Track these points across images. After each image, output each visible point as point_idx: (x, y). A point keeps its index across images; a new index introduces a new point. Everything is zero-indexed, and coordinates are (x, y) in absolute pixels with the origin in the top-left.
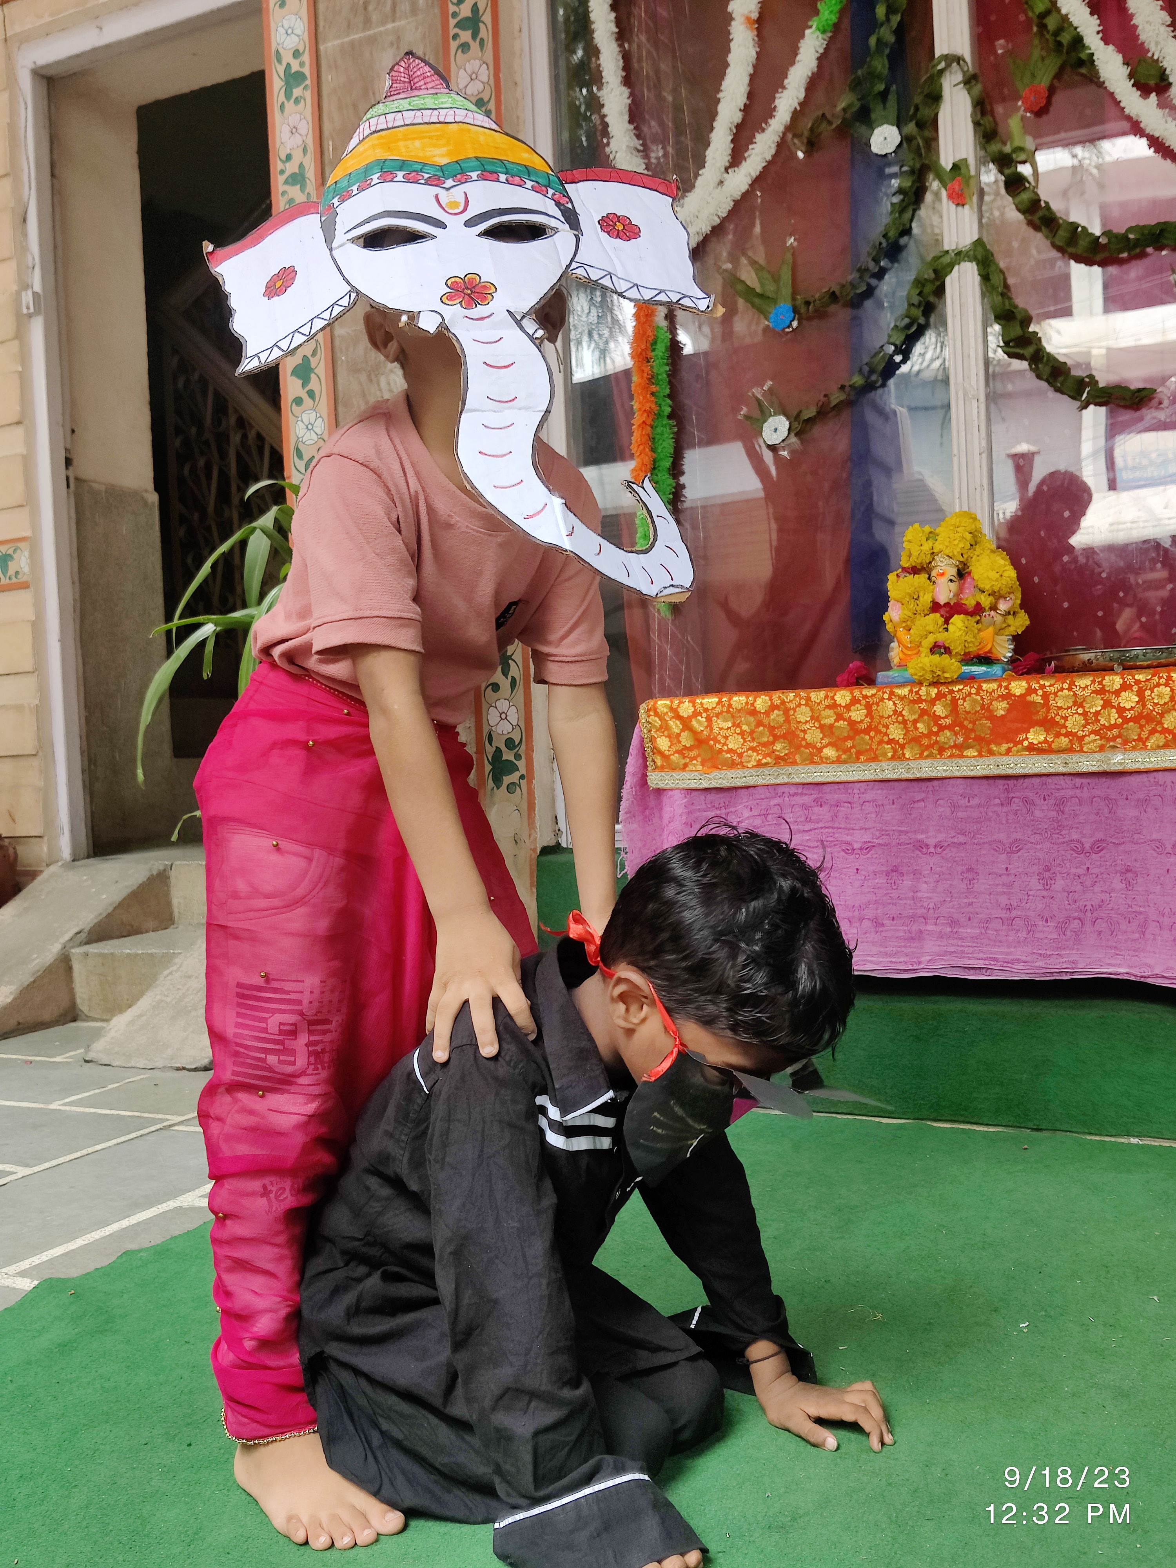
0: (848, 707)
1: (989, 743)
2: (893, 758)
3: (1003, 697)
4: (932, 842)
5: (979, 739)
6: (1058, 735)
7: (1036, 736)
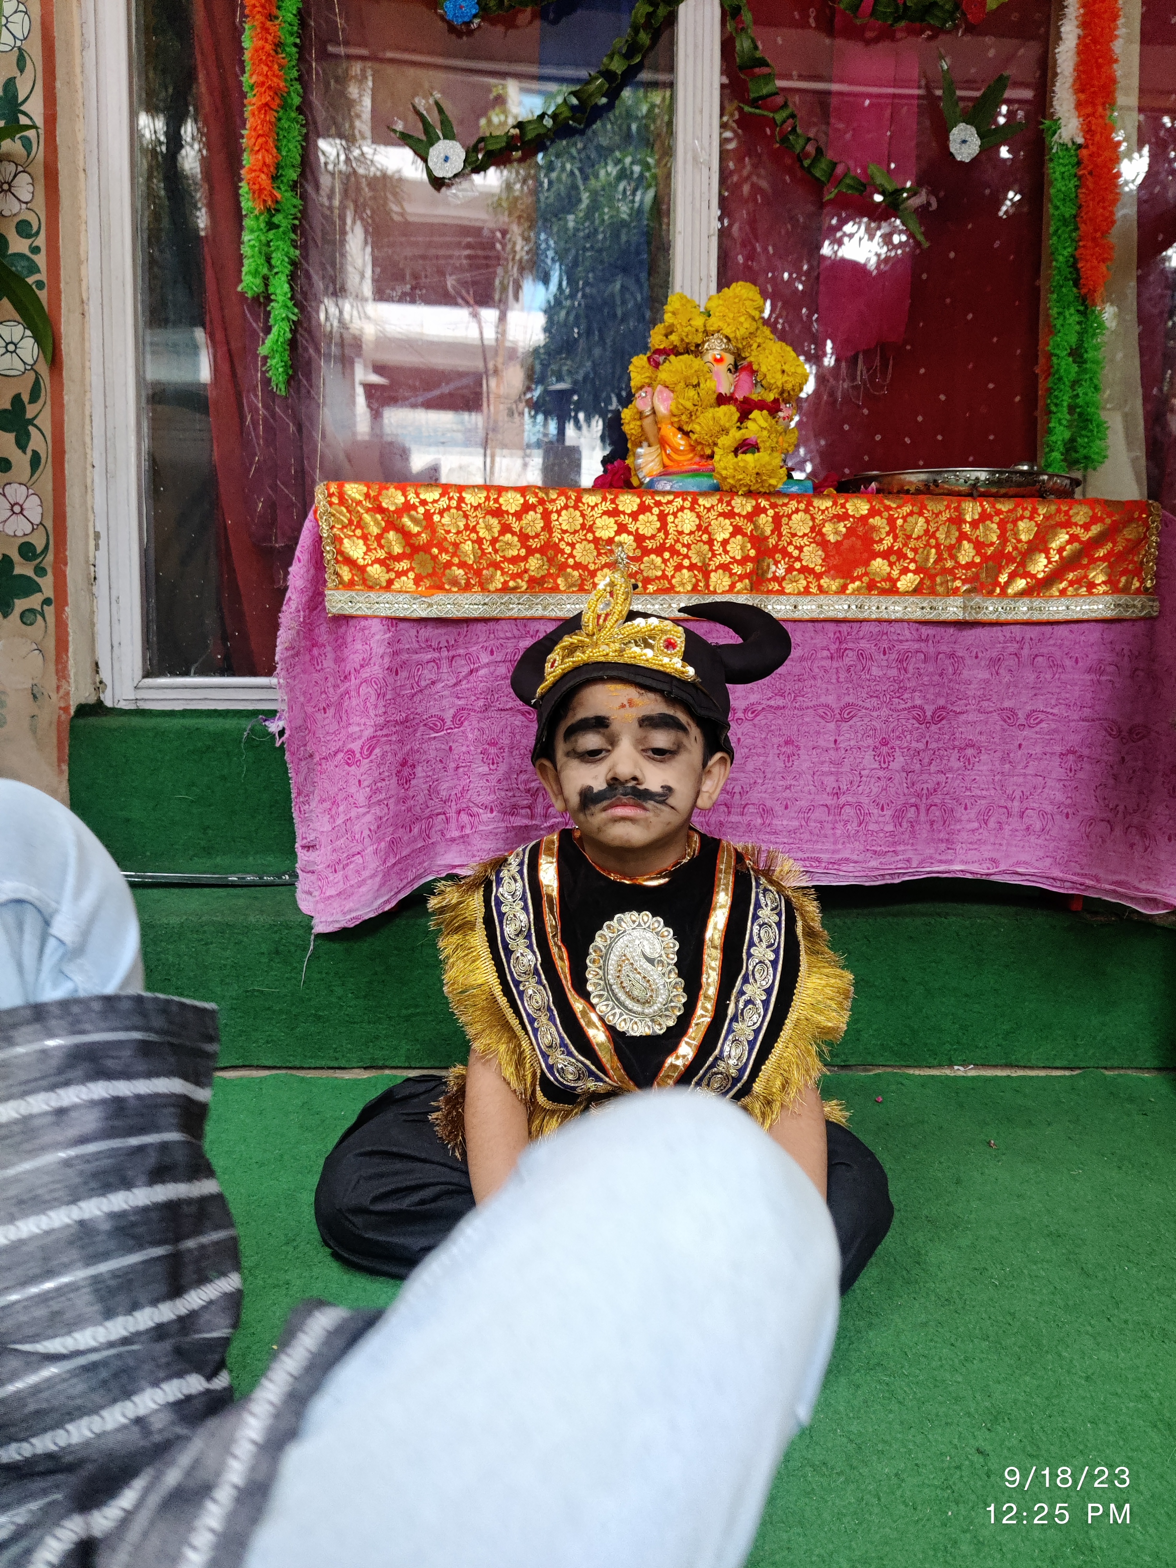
1: (819, 576)
2: (694, 590)
3: (839, 519)
4: (741, 704)
6: (905, 571)
7: (878, 572)
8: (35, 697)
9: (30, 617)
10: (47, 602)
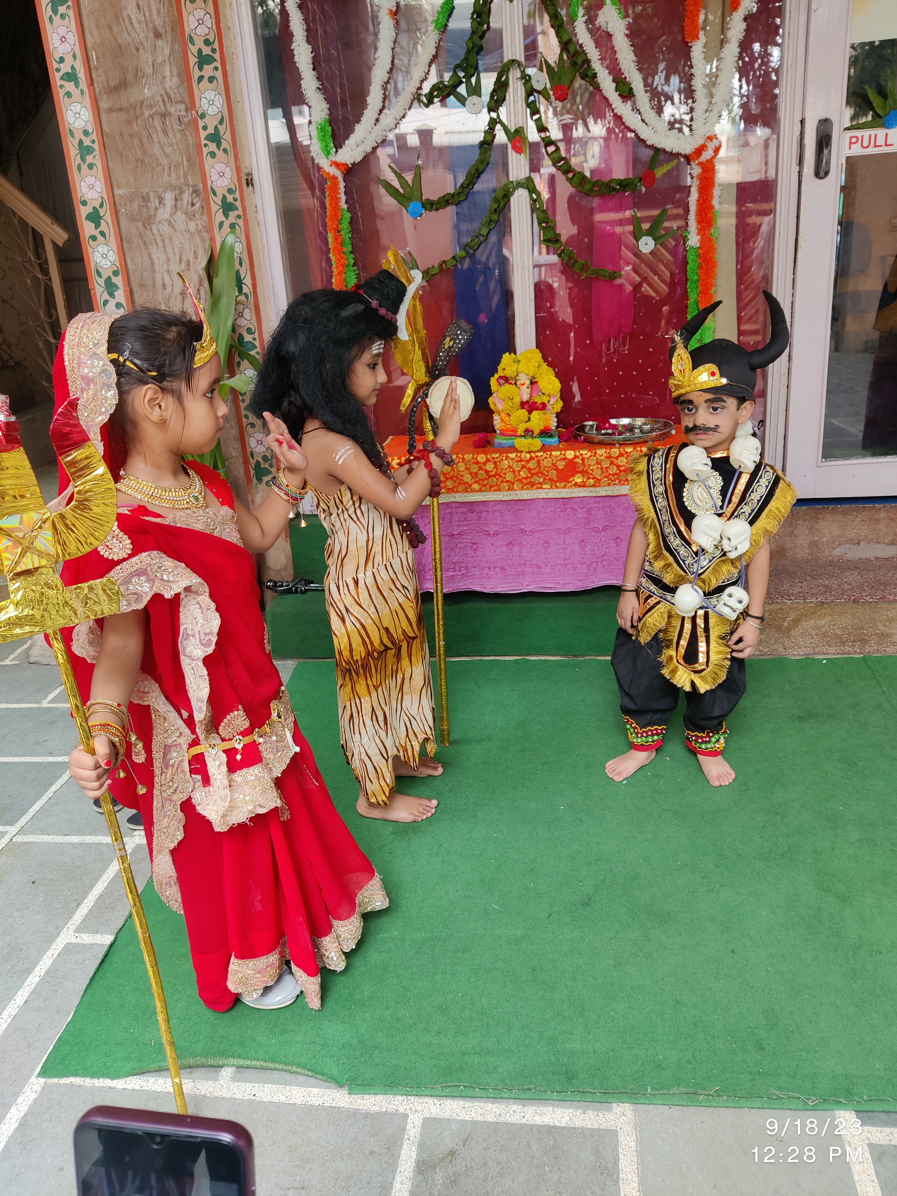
0: (485, 464)
1: (556, 482)
2: (509, 490)
3: (563, 459)
4: (528, 530)
5: (550, 480)
6: (589, 478)
7: (578, 479)
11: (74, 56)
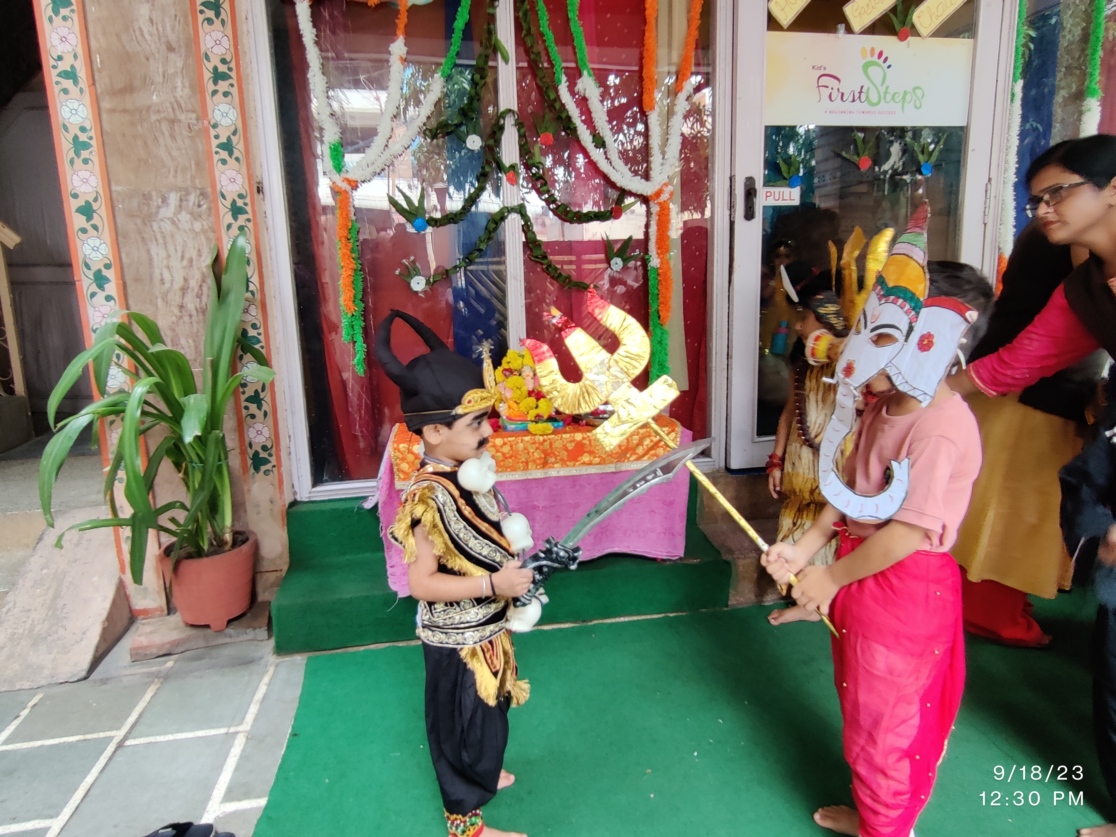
1: (566, 461)
6: (595, 457)
7: (586, 458)
8: (272, 502)
9: (267, 473)
10: (274, 466)
11: (75, 57)
